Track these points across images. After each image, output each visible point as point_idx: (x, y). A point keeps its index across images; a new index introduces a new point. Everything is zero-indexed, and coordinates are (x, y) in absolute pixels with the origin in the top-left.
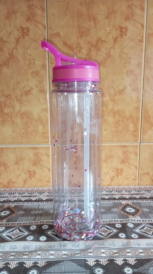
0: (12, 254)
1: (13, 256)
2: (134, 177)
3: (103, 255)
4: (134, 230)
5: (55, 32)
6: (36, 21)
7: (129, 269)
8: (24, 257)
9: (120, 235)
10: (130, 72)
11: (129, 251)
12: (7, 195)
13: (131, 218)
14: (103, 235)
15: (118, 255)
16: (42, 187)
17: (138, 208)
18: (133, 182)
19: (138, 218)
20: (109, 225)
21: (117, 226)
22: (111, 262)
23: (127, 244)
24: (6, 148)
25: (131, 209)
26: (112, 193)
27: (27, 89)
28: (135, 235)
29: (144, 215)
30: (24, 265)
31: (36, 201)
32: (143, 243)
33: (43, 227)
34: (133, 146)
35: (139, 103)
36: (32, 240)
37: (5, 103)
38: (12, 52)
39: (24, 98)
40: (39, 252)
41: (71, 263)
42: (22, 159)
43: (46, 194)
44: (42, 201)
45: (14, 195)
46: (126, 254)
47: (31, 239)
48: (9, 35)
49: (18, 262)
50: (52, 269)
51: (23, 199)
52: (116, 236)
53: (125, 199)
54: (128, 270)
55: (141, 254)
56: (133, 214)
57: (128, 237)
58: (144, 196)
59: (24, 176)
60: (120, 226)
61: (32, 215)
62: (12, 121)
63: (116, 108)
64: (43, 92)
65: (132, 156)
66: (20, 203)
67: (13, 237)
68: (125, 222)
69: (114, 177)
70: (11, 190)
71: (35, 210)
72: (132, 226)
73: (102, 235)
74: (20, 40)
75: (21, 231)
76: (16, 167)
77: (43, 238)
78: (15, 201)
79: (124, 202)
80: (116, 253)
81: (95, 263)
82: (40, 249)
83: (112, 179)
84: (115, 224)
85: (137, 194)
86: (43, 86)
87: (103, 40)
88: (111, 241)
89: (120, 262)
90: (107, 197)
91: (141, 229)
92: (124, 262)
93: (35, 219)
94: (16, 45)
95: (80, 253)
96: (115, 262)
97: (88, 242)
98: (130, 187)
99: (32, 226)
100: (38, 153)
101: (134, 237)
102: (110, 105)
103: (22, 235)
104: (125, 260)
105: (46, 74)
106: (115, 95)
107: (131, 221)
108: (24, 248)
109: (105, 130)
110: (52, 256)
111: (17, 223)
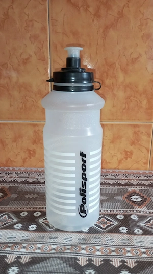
2: (144, 161)
3: (98, 253)
4: (138, 224)
7: (126, 273)
8: (6, 249)
9: (121, 229)
10: (147, 37)
11: (129, 249)
12: (3, 174)
13: (136, 208)
14: (101, 228)
15: (115, 254)
17: (145, 196)
18: (144, 166)
19: (144, 209)
20: (110, 215)
21: (118, 217)
22: (107, 262)
23: (128, 241)
24: (3, 124)
25: (137, 197)
26: (118, 178)
27: (25, 56)
28: (139, 230)
30: (6, 259)
31: (33, 183)
32: (148, 240)
33: (35, 214)
34: (146, 126)
36: (20, 230)
38: (8, 12)
39: (22, 67)
40: (24, 245)
41: (59, 261)
42: (21, 136)
44: (39, 183)
45: (11, 175)
46: (125, 253)
47: (18, 228)
50: (36, 268)
51: (19, 180)
52: (116, 230)
53: (132, 185)
55: (144, 255)
56: (139, 204)
57: (130, 232)
59: (23, 155)
60: (122, 218)
61: (25, 199)
62: (10, 94)
63: (128, 81)
64: (43, 61)
65: (144, 137)
66: (16, 185)
68: (129, 213)
69: (122, 160)
70: (8, 169)
71: (30, 193)
72: (136, 218)
73: (99, 227)
75: (9, 217)
76: (14, 144)
77: (33, 227)
78: (11, 182)
79: (130, 189)
80: (113, 251)
81: (87, 262)
82: (27, 241)
83: (120, 162)
84: (117, 215)
85: (147, 180)
86: (43, 53)
88: (109, 236)
89: (116, 263)
90: (111, 182)
91: (147, 223)
92: (121, 263)
93: (28, 203)
94: (12, 3)
95: (72, 248)
96: (111, 262)
97: (83, 236)
98: (139, 171)
99: (23, 213)
100: (39, 130)
101: (137, 233)
102: (121, 77)
103: (9, 222)
104: (123, 261)
105: (47, 38)
106: (127, 65)
107: (135, 213)
108: (9, 238)
109: (113, 106)
110: (38, 250)
111: (8, 207)
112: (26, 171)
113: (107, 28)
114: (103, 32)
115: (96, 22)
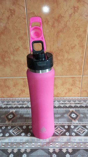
0: (15, 144)
1: (15, 145)
3: (57, 146)
4: (74, 130)
5: (31, 12)
6: (19, 5)
7: (68, 155)
8: (20, 146)
9: (66, 134)
10: (79, 36)
11: (69, 144)
14: (58, 133)
18: (77, 95)
19: (77, 122)
20: (62, 126)
21: (65, 127)
22: (61, 150)
23: (69, 140)
24: (8, 79)
25: (74, 115)
27: (17, 47)
28: (74, 133)
29: (80, 120)
30: (21, 151)
31: (26, 108)
32: (77, 139)
34: (78, 77)
35: (84, 54)
36: (24, 136)
37: (5, 56)
38: (6, 26)
39: (16, 53)
40: (27, 144)
41: (42, 151)
42: (17, 84)
44: (29, 108)
45: (15, 103)
48: (3, 14)
49: (18, 149)
51: (19, 106)
52: (64, 134)
53: (72, 107)
57: (70, 135)
58: (82, 105)
59: (19, 92)
60: (67, 127)
61: (24, 118)
62: (10, 65)
63: (69, 57)
64: (26, 49)
65: (78, 82)
66: (18, 109)
67: (15, 132)
68: (70, 124)
70: (13, 99)
71: (26, 114)
72: (73, 127)
74: (10, 17)
75: (18, 129)
76: (14, 88)
77: (29, 134)
78: (15, 108)
80: (63, 145)
81: (53, 151)
82: (27, 142)
83: (66, 93)
85: (79, 104)
86: (26, 45)
87: (62, 16)
88: (62, 137)
89: (64, 151)
90: (62, 106)
91: (77, 129)
93: (25, 121)
94: (8, 21)
95: (46, 144)
97: (51, 138)
99: (24, 126)
100: (26, 81)
101: (73, 135)
102: (66, 56)
103: (19, 132)
104: (67, 150)
105: (27, 38)
106: (69, 50)
107: (73, 124)
108: (20, 140)
109: (62, 69)
110: (33, 146)
111: (17, 123)
112: (21, 100)
113: (58, 32)
114: (56, 34)
115: (52, 29)
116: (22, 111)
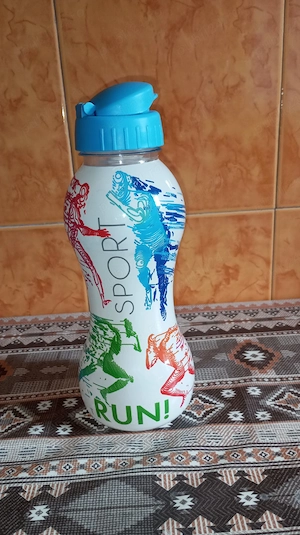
2: (262, 282)
3: (194, 463)
4: (261, 402)
7: (250, 494)
8: (20, 476)
9: (231, 415)
10: (252, 42)
11: (249, 450)
13: (256, 374)
14: (195, 417)
15: (226, 462)
16: (68, 312)
17: (270, 350)
18: (261, 291)
19: (271, 374)
20: (209, 392)
21: (224, 393)
22: (211, 478)
23: (247, 435)
25: (256, 353)
26: (216, 319)
27: (13, 95)
28: (264, 413)
29: (285, 367)
30: (21, 494)
31: (54, 344)
32: (282, 431)
34: (260, 216)
35: (274, 116)
36: (41, 435)
39: (9, 117)
40: (54, 463)
41: (123, 485)
42: (19, 255)
43: (76, 327)
44: (66, 343)
45: (8, 333)
46: (244, 458)
47: (37, 433)
49: (8, 486)
50: (80, 502)
51: (26, 341)
52: (222, 418)
53: (243, 331)
54: (248, 498)
55: (277, 459)
56: (261, 366)
57: (249, 419)
58: (285, 323)
59: (28, 291)
60: (232, 394)
61: (43, 377)
63: (221, 131)
64: (50, 101)
65: (259, 238)
66: (20, 350)
68: (243, 384)
69: (220, 284)
71: (51, 364)
72: (257, 392)
73: (192, 415)
75: (17, 414)
76: (8, 272)
77: (64, 429)
78: (9, 347)
79: (241, 339)
80: (222, 457)
81: (176, 482)
82: (57, 455)
83: (216, 288)
84: (221, 390)
85: (270, 319)
86: (50, 85)
88: (210, 429)
89: (229, 478)
90: (204, 329)
91: (277, 398)
92: (238, 478)
93: (49, 385)
95: (144, 460)
96: (220, 478)
97: (162, 435)
98: (255, 303)
99: (43, 403)
100: (54, 241)
101: (262, 419)
102: (207, 125)
103: (18, 424)
104: (241, 474)
105: (55, 55)
106: (219, 100)
107: (255, 382)
108: (22, 453)
109: (197, 183)
111: (11, 395)
112: (36, 323)
113: (173, 29)
114: (166, 37)
116: (35, 356)
